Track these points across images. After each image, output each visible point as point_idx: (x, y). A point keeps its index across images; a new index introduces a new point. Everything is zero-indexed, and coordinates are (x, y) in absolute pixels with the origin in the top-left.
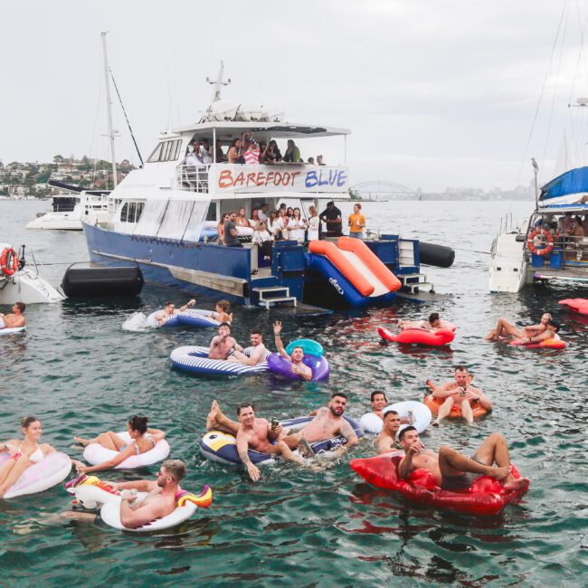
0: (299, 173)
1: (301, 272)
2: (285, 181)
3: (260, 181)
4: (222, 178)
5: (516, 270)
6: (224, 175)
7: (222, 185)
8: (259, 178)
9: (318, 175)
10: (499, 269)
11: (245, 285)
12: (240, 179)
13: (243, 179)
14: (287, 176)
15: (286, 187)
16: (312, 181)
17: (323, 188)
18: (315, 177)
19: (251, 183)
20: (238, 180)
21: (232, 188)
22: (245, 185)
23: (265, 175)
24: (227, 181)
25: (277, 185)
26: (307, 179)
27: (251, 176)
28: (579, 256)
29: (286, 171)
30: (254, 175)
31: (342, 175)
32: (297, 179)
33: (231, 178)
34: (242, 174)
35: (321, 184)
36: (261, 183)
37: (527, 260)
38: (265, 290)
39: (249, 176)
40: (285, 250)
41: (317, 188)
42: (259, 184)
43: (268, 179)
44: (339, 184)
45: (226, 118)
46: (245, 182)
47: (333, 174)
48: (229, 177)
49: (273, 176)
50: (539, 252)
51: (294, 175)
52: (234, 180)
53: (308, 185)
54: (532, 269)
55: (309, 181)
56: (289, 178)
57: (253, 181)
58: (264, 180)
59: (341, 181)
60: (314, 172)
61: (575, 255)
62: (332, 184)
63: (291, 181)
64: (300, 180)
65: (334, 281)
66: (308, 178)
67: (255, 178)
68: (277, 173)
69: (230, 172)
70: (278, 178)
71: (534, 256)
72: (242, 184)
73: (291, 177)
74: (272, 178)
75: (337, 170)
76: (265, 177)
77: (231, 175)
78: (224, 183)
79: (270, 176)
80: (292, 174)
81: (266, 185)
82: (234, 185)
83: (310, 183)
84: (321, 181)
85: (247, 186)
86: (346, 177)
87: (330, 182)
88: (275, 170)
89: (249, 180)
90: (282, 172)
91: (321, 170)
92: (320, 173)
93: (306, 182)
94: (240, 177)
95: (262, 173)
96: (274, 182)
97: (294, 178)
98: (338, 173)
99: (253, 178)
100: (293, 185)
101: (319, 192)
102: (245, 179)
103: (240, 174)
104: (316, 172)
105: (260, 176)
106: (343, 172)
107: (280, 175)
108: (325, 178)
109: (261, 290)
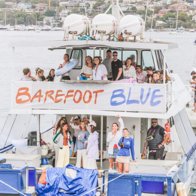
0: (102, 91)
2: (87, 100)
3: (58, 98)
4: (19, 94)
6: (21, 92)
7: (19, 101)
8: (57, 96)
9: (126, 94)
12: (38, 95)
13: (40, 96)
14: (88, 94)
15: (87, 104)
16: (119, 100)
17: (133, 107)
18: (122, 95)
19: (49, 100)
20: (35, 96)
21: (29, 104)
22: (42, 102)
23: (65, 92)
24: (24, 98)
25: (77, 102)
26: (112, 98)
27: (50, 93)
30: (53, 92)
31: (157, 94)
33: (29, 95)
34: (40, 91)
35: (130, 102)
36: (60, 101)
39: (47, 93)
41: (125, 107)
42: (57, 102)
43: (68, 96)
44: (153, 104)
46: (42, 99)
47: (145, 93)
48: (26, 93)
49: (73, 94)
51: (96, 92)
52: (31, 98)
53: (114, 104)
55: (114, 100)
56: (90, 97)
57: (52, 98)
58: (63, 98)
59: (155, 100)
60: (122, 91)
62: (143, 103)
63: (93, 99)
64: (104, 98)
66: (113, 96)
67: (54, 96)
68: (78, 91)
69: (27, 89)
72: (39, 101)
73: (94, 95)
74: (72, 96)
75: (150, 89)
76: (64, 95)
77: (29, 92)
78: (22, 99)
79: (70, 94)
80: (94, 92)
81: (65, 101)
82: (31, 101)
83: (116, 101)
84: (130, 100)
85: (44, 103)
86: (162, 96)
87: (141, 101)
88: (75, 88)
89: (47, 97)
90: (83, 89)
91: (130, 88)
92: (128, 92)
93: (111, 100)
94: (38, 94)
95: (61, 91)
96: (74, 100)
97: (96, 96)
98: (152, 91)
99: (52, 95)
100: (95, 103)
101: (127, 112)
102: (42, 96)
103: (38, 91)
104: (124, 90)
105: (59, 93)
106: (158, 90)
107: (81, 93)
108: (135, 96)
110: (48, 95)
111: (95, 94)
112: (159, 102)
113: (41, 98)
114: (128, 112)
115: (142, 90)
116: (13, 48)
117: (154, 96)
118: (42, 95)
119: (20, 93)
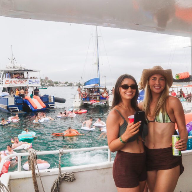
1: (22, 104)
2: (23, 83)
4: (6, 82)
5: (79, 102)
7: (6, 84)
9: (32, 81)
10: (76, 102)
11: (7, 107)
12: (11, 82)
13: (12, 82)
16: (30, 82)
18: (31, 81)
19: (14, 83)
20: (10, 82)
21: (9, 84)
24: (8, 83)
28: (93, 98)
29: (23, 80)
30: (15, 81)
31: (39, 81)
32: (26, 82)
34: (12, 81)
35: (33, 83)
36: (17, 83)
37: (82, 99)
38: (11, 108)
40: (18, 98)
44: (38, 83)
45: (10, 68)
46: (12, 83)
47: (36, 81)
48: (8, 82)
50: (84, 97)
51: (25, 81)
53: (29, 83)
54: (83, 101)
61: (92, 98)
63: (25, 82)
64: (27, 82)
65: (29, 106)
66: (29, 82)
67: (15, 82)
69: (8, 80)
70: (21, 82)
71: (83, 98)
74: (19, 82)
82: (9, 83)
87: (35, 83)
88: (20, 80)
90: (22, 80)
95: (17, 81)
101: (32, 85)
108: (34, 81)
109: (10, 108)
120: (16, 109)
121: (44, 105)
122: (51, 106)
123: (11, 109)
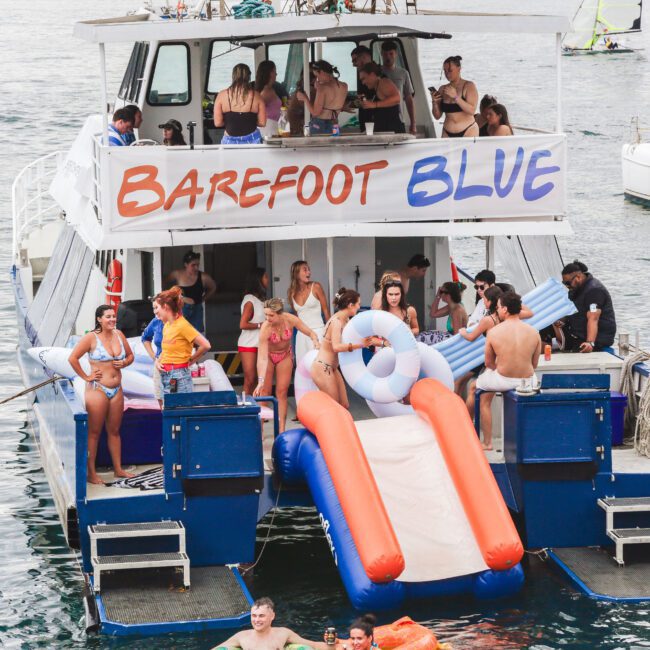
0: (383, 164)
1: (247, 482)
2: (336, 192)
3: (251, 193)
4: (127, 188)
6: (134, 179)
7: (127, 210)
8: (247, 186)
9: (452, 167)
12: (189, 187)
13: (195, 191)
14: (340, 176)
16: (433, 187)
17: (474, 206)
18: (441, 175)
19: (223, 202)
20: (179, 192)
21: (161, 217)
22: (200, 207)
23: (270, 174)
24: (144, 197)
25: (309, 202)
26: (413, 182)
27: (223, 181)
29: (337, 158)
30: (232, 175)
31: (542, 163)
32: (378, 182)
33: (159, 190)
34: (193, 175)
35: (463, 193)
36: (256, 200)
39: (215, 179)
40: (202, 418)
41: (450, 207)
42: (246, 204)
43: (279, 185)
44: (531, 195)
46: (202, 198)
47: (509, 163)
48: (151, 184)
49: (296, 177)
51: (365, 169)
52: (167, 196)
53: (416, 200)
55: (417, 188)
56: (348, 183)
57: (230, 193)
58: (266, 191)
59: (538, 182)
60: (441, 160)
62: (503, 193)
63: (356, 188)
64: (389, 187)
66: (416, 179)
67: (236, 186)
68: (309, 169)
69: (152, 171)
70: (310, 183)
72: (192, 204)
73: (358, 178)
74: (291, 183)
75: (521, 151)
76: (267, 182)
77: (158, 179)
78: (136, 203)
79: (285, 178)
80: (358, 169)
81: (271, 203)
82: (168, 207)
83: (426, 193)
84: (464, 186)
85: (208, 210)
86: (556, 169)
87: (498, 187)
88: (301, 162)
89: (217, 192)
90: (325, 162)
91: (464, 152)
92: (459, 162)
93: (409, 190)
94: (188, 184)
95: (259, 171)
96: (300, 195)
97: (366, 179)
98: (527, 156)
99: (230, 186)
100: (363, 200)
101: (456, 221)
102: (201, 190)
103: (186, 174)
104: (447, 157)
105: (253, 178)
106: (546, 154)
107: (318, 173)
108: (480, 173)
109: (95, 536)
110: (218, 184)
111: (362, 174)
112: (548, 187)
113: (198, 196)
114: (461, 221)
115: (500, 155)
116: (102, 45)
117: (534, 172)
118: (199, 185)
119: (132, 183)
120: (168, 545)
121: (507, 537)
122: (622, 520)
123: (108, 548)
